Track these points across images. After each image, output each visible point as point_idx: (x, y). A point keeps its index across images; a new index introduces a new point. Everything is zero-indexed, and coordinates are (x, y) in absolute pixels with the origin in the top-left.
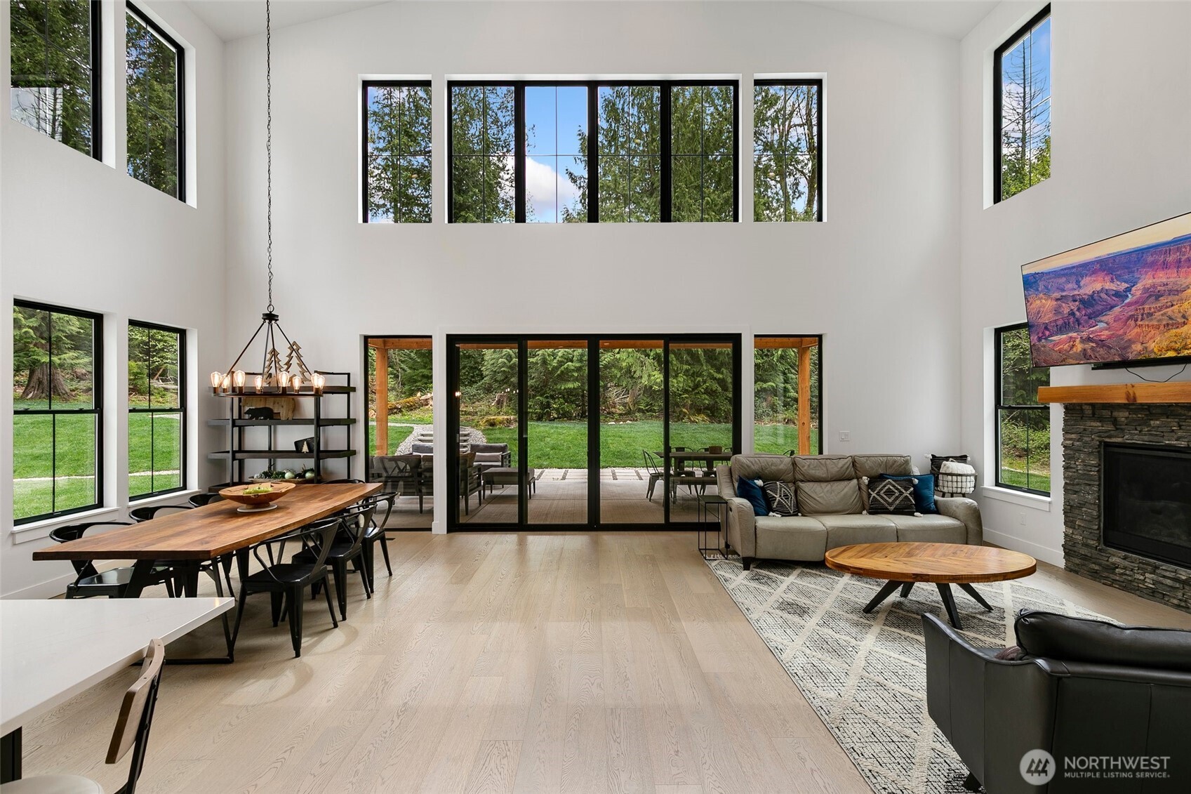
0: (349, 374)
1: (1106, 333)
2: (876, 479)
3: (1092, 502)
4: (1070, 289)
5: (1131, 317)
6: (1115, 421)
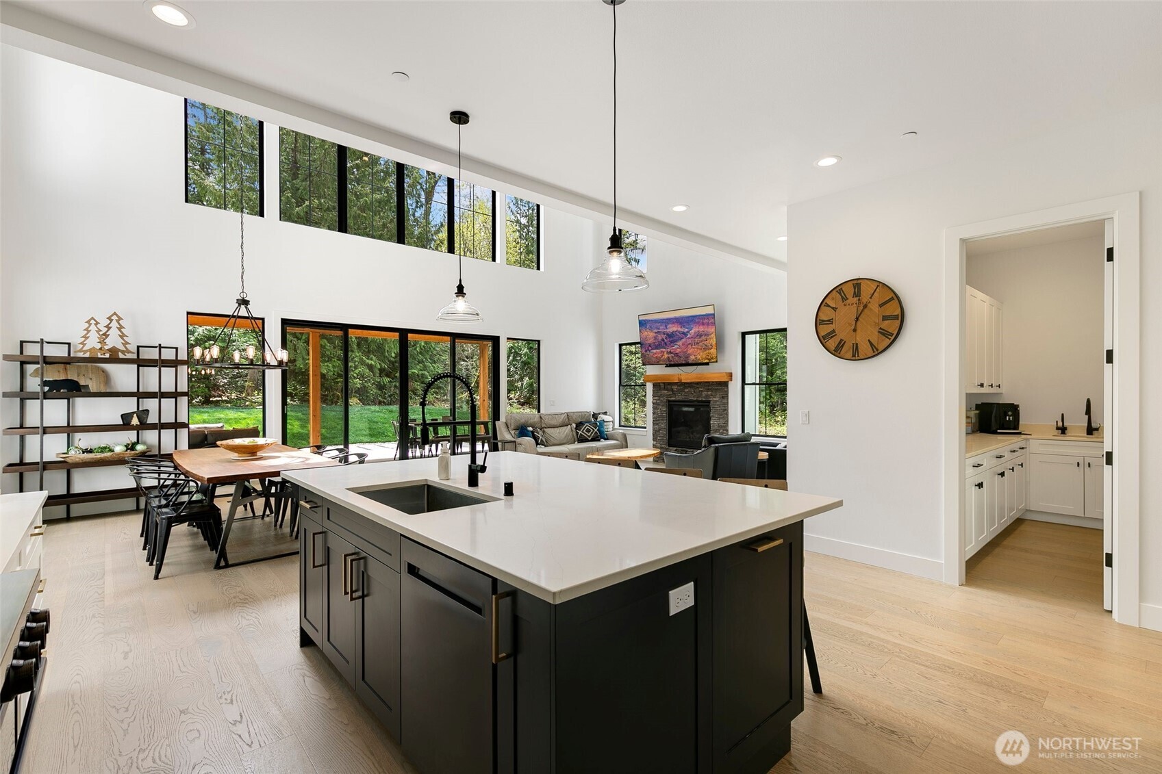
0: (177, 348)
1: (679, 350)
2: (579, 425)
3: (664, 428)
4: (662, 329)
5: (690, 344)
6: (672, 390)
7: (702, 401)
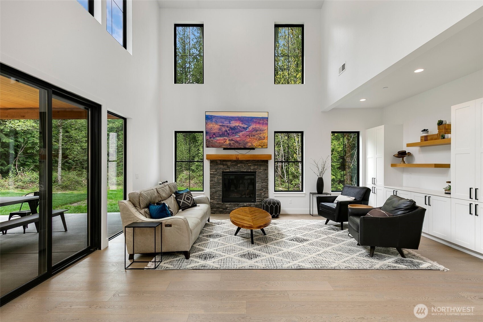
1: (239, 139)
2: (177, 195)
3: (220, 190)
4: (226, 123)
5: (248, 135)
6: (226, 165)
7: (251, 172)
